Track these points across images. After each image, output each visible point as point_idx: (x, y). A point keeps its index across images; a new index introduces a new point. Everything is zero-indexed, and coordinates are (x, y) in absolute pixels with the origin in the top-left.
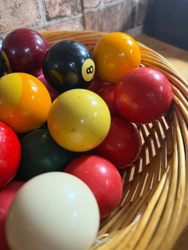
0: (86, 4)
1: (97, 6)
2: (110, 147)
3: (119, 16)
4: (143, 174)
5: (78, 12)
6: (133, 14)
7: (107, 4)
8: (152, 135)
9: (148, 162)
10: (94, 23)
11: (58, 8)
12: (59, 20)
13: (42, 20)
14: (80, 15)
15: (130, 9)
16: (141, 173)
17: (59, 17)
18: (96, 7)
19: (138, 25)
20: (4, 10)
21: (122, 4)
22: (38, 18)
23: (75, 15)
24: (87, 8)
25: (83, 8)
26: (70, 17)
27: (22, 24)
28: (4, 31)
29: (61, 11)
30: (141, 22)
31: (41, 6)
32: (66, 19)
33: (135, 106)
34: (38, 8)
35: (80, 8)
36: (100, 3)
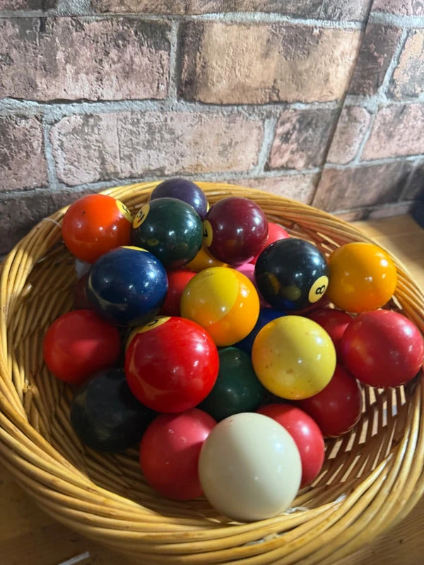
0: (331, 157)
1: (348, 163)
2: (318, 404)
3: (377, 182)
4: (351, 455)
5: (315, 166)
6: (402, 181)
7: (364, 162)
8: (378, 404)
9: (363, 440)
10: (334, 185)
11: (287, 156)
12: (282, 172)
13: (258, 168)
14: (317, 170)
15: (399, 174)
16: (349, 452)
17: (285, 168)
18: (345, 164)
19: (406, 199)
20: (212, 146)
21: (388, 166)
22: (253, 163)
23: (308, 169)
24: (330, 162)
25: (324, 161)
26: (299, 171)
27: (229, 168)
28: (200, 172)
29: (291, 161)
30: (411, 196)
31: (264, 149)
32: (292, 172)
33: (369, 361)
34: (259, 151)
35: (319, 160)
36: (353, 160)
